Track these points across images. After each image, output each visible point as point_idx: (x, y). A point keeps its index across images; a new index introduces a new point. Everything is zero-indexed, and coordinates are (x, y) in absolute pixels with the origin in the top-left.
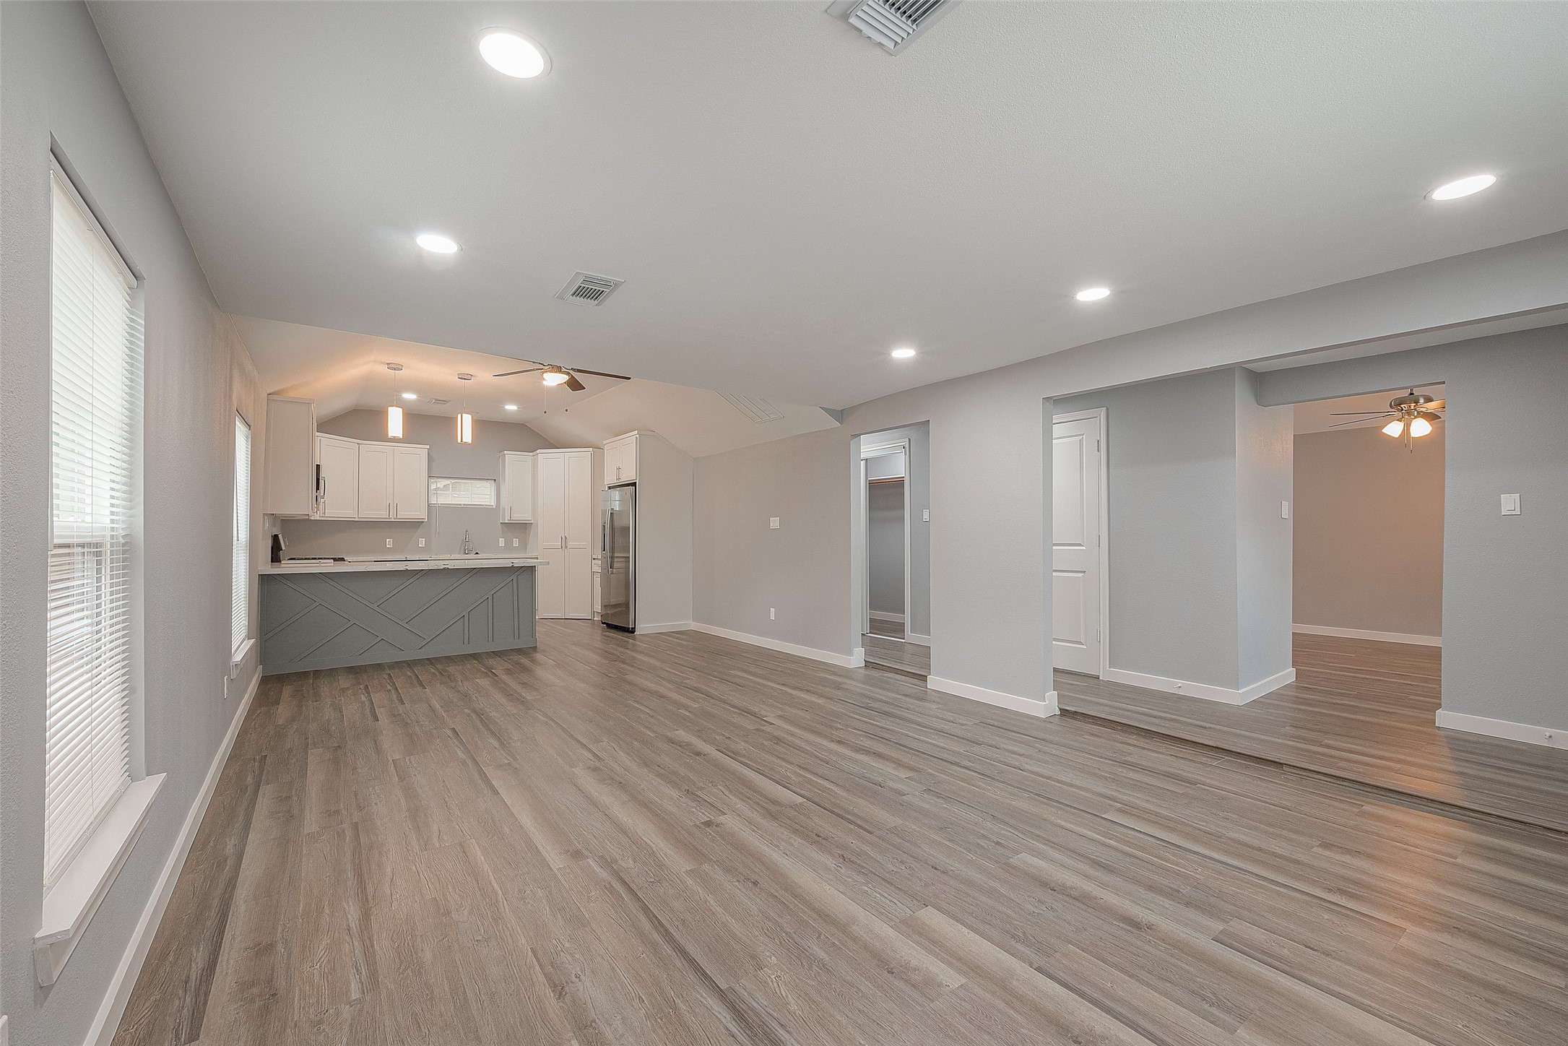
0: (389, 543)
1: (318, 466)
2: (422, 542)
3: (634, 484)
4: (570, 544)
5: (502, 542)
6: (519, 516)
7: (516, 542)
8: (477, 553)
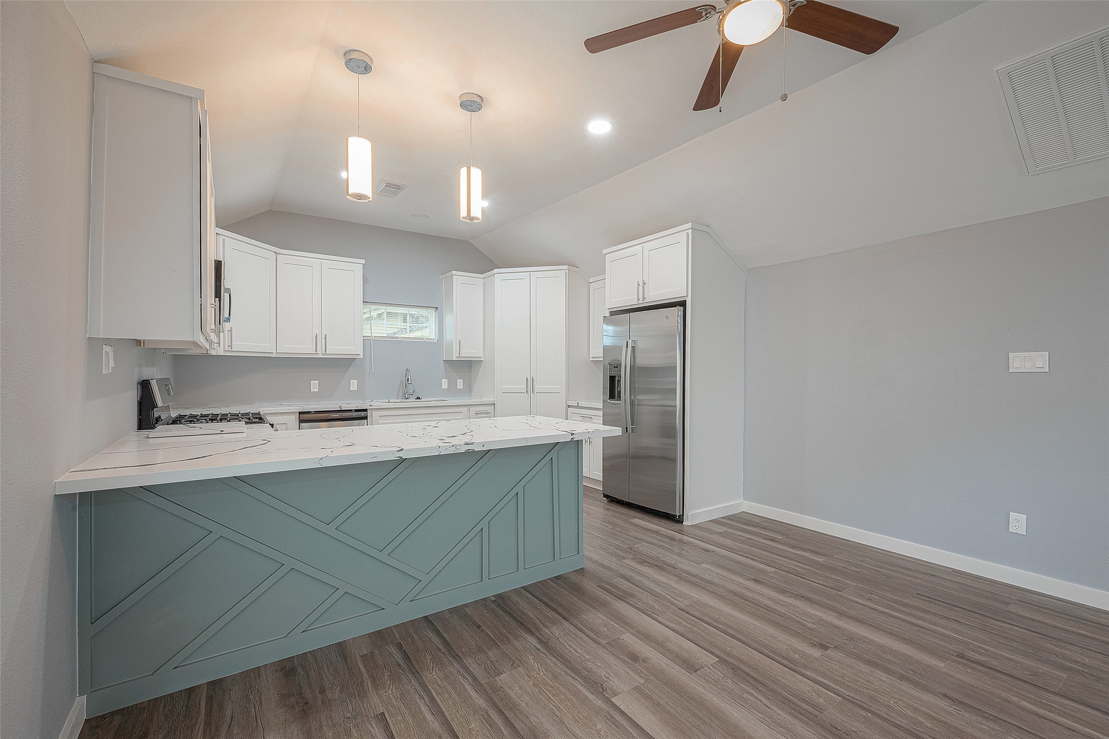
0: (315, 386)
1: (218, 265)
2: (354, 385)
3: (683, 304)
4: (537, 387)
5: (445, 384)
6: (471, 351)
7: (460, 384)
8: (418, 398)
